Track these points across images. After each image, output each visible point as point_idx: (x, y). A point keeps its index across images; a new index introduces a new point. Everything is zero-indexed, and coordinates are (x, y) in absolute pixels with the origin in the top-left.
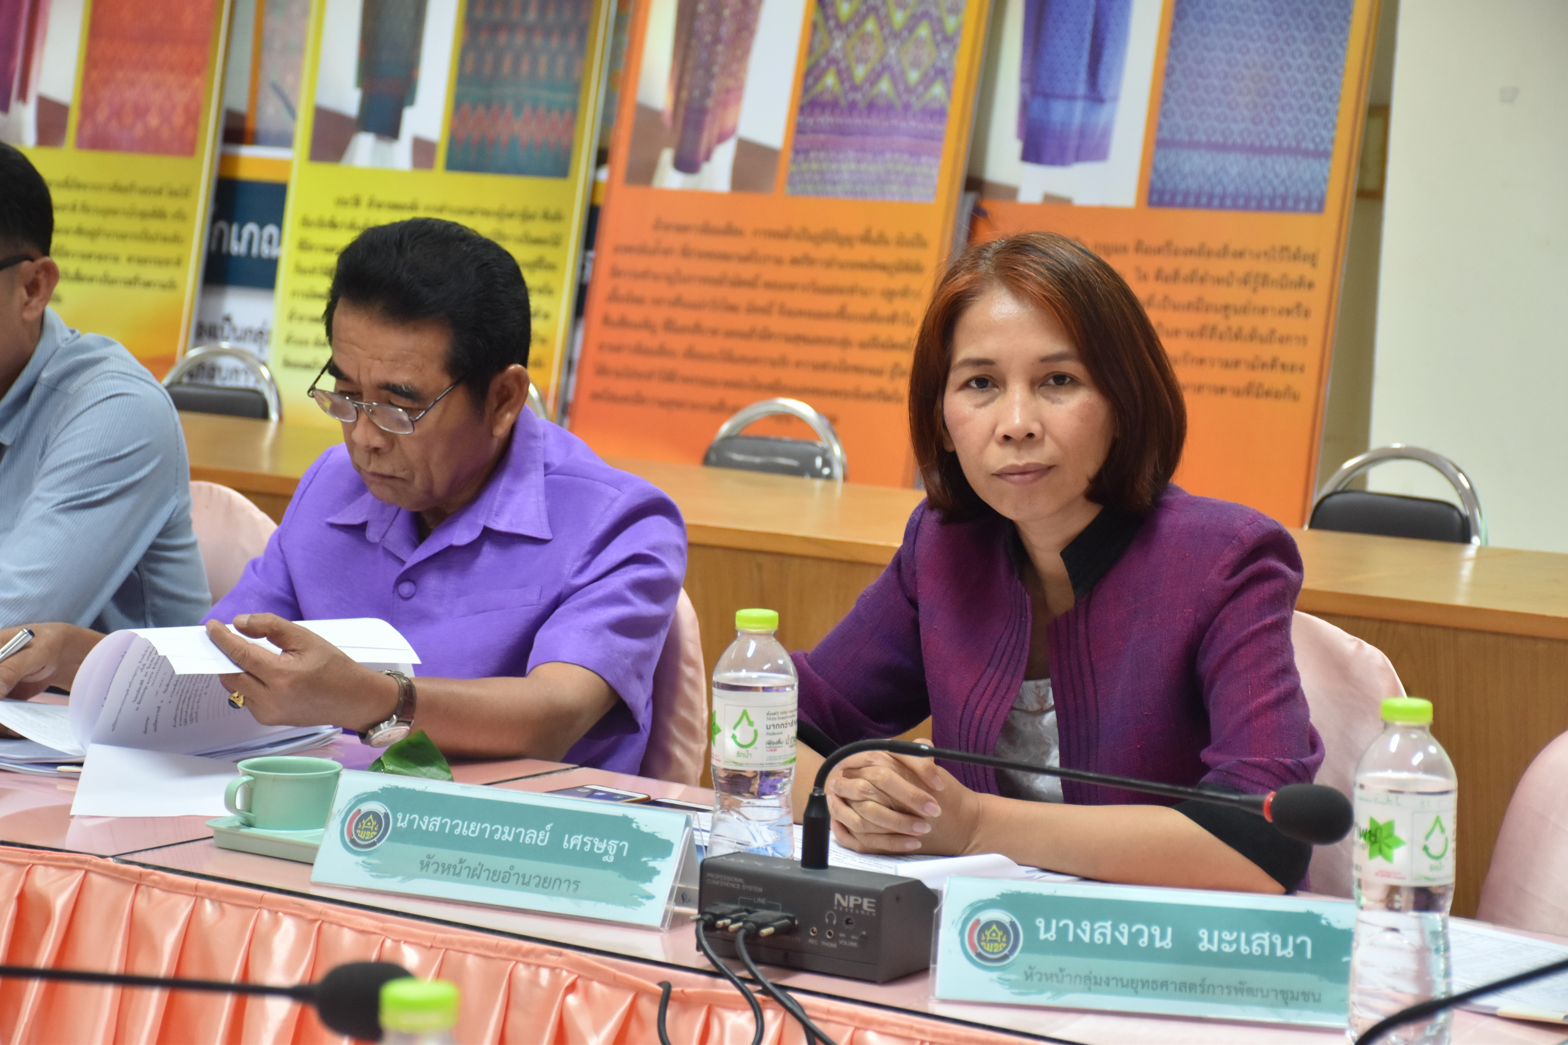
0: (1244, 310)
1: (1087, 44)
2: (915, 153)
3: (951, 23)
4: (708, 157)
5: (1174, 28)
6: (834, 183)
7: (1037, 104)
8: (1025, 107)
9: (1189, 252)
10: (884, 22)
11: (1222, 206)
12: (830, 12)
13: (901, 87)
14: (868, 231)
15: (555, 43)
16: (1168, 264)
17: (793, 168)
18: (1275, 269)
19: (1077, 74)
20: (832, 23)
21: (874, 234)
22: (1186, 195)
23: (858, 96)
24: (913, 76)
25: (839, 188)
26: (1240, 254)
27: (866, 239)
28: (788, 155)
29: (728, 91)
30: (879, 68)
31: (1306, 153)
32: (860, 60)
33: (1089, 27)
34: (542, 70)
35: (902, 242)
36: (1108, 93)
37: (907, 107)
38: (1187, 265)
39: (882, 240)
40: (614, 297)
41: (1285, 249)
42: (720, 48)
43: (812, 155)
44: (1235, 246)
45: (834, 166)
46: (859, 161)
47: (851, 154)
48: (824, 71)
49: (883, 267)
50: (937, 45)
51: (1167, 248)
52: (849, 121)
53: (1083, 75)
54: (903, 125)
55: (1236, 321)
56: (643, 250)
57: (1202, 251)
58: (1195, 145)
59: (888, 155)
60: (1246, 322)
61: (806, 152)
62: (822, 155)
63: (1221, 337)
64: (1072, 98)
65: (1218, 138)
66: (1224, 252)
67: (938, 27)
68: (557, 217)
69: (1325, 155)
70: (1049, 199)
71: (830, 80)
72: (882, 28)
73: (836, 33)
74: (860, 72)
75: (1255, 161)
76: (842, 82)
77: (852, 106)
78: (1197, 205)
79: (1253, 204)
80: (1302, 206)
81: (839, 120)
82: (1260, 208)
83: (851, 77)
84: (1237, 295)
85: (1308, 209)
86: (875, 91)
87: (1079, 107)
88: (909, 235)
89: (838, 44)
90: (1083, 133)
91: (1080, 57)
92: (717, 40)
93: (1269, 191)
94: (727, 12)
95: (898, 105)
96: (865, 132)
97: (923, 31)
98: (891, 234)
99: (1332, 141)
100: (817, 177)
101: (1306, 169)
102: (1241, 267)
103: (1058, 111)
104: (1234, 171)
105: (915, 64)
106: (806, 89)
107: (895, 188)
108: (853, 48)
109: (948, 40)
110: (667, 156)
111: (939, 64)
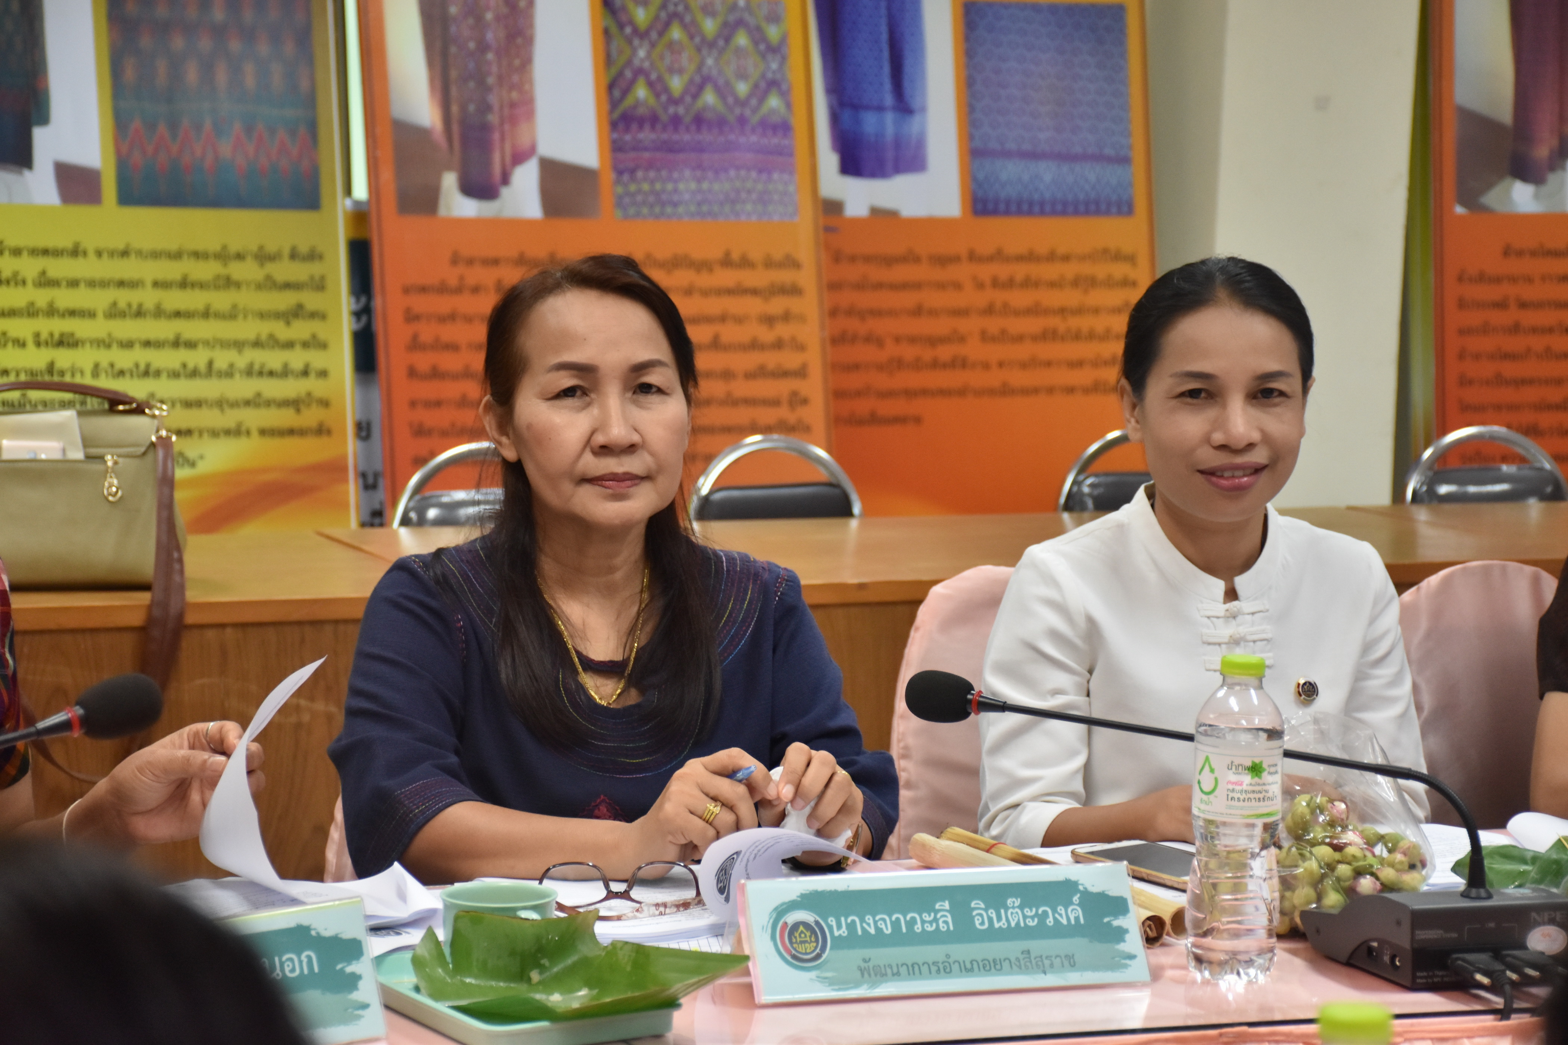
0: (1079, 311)
1: (886, 54)
2: (764, 170)
3: (773, 33)
4: (506, 180)
5: (967, 39)
6: (675, 205)
7: (846, 115)
8: (835, 119)
9: (1020, 258)
10: (692, 30)
11: (1042, 213)
12: (624, 18)
13: (730, 100)
14: (727, 254)
15: (264, 49)
16: (1003, 271)
17: (620, 190)
18: (1101, 270)
19: (881, 84)
20: (628, 30)
21: (735, 256)
22: (1008, 202)
23: (681, 110)
24: (742, 88)
25: (681, 210)
26: (1066, 258)
27: (727, 262)
28: (608, 177)
29: (513, 105)
30: (698, 79)
31: (1110, 160)
32: (671, 70)
33: (885, 37)
34: (250, 81)
35: (769, 264)
36: (915, 104)
37: (742, 121)
38: (1020, 271)
39: (745, 263)
40: (415, 345)
41: (1105, 251)
42: (490, 56)
43: (640, 174)
44: (1061, 250)
45: (670, 186)
46: (699, 181)
47: (687, 173)
48: (632, 83)
49: (754, 292)
50: (763, 56)
51: (999, 256)
52: (676, 137)
53: (888, 86)
54: (742, 140)
55: (1075, 322)
56: (442, 289)
57: (1030, 257)
58: (1007, 154)
59: (732, 173)
60: (1084, 323)
61: (632, 172)
62: (652, 174)
63: (1063, 339)
64: (880, 109)
65: (1027, 147)
66: (1051, 257)
67: (758, 36)
68: (313, 256)
69: (1124, 160)
70: (876, 212)
71: (641, 92)
72: (691, 37)
73: (636, 42)
74: (676, 84)
75: (1065, 168)
76: (657, 95)
77: (676, 121)
78: (1020, 212)
79: (1071, 209)
80: (1114, 210)
81: (665, 136)
82: (1076, 213)
83: (666, 90)
84: (1070, 298)
85: (1120, 213)
86: (700, 103)
87: (889, 118)
88: (778, 255)
89: (642, 53)
90: (898, 143)
91: (881, 67)
92: (483, 47)
93: (1081, 197)
94: (489, 16)
95: (731, 118)
96: (700, 149)
97: (742, 39)
98: (756, 255)
99: (1130, 147)
100: (651, 199)
101: (1111, 175)
102: (1070, 270)
103: (870, 123)
104: (1048, 178)
105: (742, 75)
106: (614, 104)
107: (749, 207)
108: (662, 58)
109: (776, 50)
110: (450, 181)
111: (770, 75)
